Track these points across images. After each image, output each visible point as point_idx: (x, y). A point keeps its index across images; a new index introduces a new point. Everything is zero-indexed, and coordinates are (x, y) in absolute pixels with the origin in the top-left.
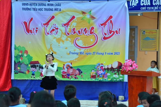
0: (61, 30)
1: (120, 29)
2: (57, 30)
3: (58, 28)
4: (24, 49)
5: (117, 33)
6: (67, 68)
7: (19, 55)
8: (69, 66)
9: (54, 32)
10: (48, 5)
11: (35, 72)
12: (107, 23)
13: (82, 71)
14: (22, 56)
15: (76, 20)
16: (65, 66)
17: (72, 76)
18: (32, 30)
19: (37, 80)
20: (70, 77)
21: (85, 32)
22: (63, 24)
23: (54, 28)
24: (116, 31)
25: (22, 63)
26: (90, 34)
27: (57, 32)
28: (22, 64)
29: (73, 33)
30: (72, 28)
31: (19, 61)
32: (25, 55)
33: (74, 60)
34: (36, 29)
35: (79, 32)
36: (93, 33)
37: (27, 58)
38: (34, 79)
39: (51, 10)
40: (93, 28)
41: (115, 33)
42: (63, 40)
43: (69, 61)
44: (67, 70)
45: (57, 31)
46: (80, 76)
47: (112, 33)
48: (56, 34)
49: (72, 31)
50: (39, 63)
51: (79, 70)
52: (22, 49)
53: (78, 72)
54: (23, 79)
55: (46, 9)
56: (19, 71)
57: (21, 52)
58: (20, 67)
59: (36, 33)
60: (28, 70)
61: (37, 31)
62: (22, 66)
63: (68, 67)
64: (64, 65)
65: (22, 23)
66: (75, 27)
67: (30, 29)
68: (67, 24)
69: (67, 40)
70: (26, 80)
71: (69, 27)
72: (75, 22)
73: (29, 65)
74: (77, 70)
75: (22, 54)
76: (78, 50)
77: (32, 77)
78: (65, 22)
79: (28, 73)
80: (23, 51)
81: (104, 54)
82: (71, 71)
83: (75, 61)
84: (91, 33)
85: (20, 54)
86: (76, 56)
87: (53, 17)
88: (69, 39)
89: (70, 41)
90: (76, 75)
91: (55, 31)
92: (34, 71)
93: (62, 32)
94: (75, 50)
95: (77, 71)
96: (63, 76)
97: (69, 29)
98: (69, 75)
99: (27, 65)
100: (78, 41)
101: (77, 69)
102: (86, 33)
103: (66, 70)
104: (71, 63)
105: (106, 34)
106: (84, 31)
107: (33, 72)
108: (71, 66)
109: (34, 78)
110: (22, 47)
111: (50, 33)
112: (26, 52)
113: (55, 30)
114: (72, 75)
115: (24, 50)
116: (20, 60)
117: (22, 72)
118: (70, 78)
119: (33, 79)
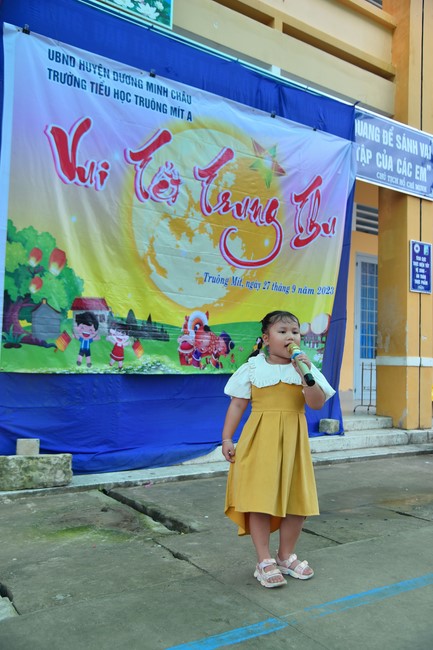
0: (189, 192)
1: (335, 219)
2: (175, 187)
3: (179, 180)
4: (52, 243)
5: (326, 231)
6: (195, 328)
7: (29, 268)
8: (200, 323)
9: (166, 193)
10: (150, 86)
11: (91, 341)
12: (309, 197)
13: (235, 342)
14: (40, 270)
15: (236, 166)
16: (190, 324)
17: (209, 357)
18: (87, 170)
19: (99, 374)
20: (202, 360)
21: (253, 213)
22: (197, 171)
23: (168, 180)
24: (325, 227)
25: (41, 304)
26: (266, 223)
27: (175, 196)
28: (41, 309)
29: (221, 209)
30: (222, 190)
31: (28, 295)
32: (54, 269)
33: (214, 303)
34: (103, 169)
35: (239, 207)
36: (273, 219)
37: (61, 281)
38: (90, 372)
39: (161, 108)
40: (274, 204)
41: (322, 232)
42: (190, 228)
43: (200, 305)
44: (196, 338)
45: (177, 193)
46: (229, 356)
47: (315, 229)
48: (173, 202)
49: (221, 202)
50: (108, 308)
51: (226, 338)
52: (40, 243)
53: (224, 345)
54: (44, 371)
55: (141, 101)
56: (25, 335)
57: (37, 253)
58: (29, 321)
59: (102, 183)
60: (65, 332)
61: (103, 175)
62: (38, 315)
63: (198, 326)
64: (187, 319)
65: (45, 132)
66: (230, 189)
67: (77, 165)
68: (209, 174)
69: (202, 228)
70: (54, 374)
71: (212, 185)
72: (232, 171)
73: (71, 314)
74: (222, 336)
75: (42, 263)
76: (227, 271)
77: (79, 363)
78: (205, 163)
79: (65, 347)
80: (48, 253)
81: (291, 290)
82: (206, 339)
83: (218, 308)
84: (270, 219)
85: (33, 263)
86: (221, 290)
87: (165, 137)
88: (208, 226)
89: (211, 237)
90: (217, 356)
91: (169, 189)
92: (87, 339)
93: (190, 196)
94: (219, 269)
95: (222, 342)
96: (183, 360)
97: (214, 191)
98: (198, 354)
99: (63, 312)
100: (233, 239)
101: (220, 333)
102: (255, 217)
103: (191, 338)
104: (207, 314)
105: (301, 230)
106: (252, 209)
107: (86, 342)
108: (207, 323)
109: (89, 365)
110: (39, 233)
111: (151, 193)
112: (60, 257)
113: (170, 185)
114: (207, 353)
115: (52, 249)
116: (33, 289)
117: (40, 339)
118: (202, 364)
119: (83, 369)
